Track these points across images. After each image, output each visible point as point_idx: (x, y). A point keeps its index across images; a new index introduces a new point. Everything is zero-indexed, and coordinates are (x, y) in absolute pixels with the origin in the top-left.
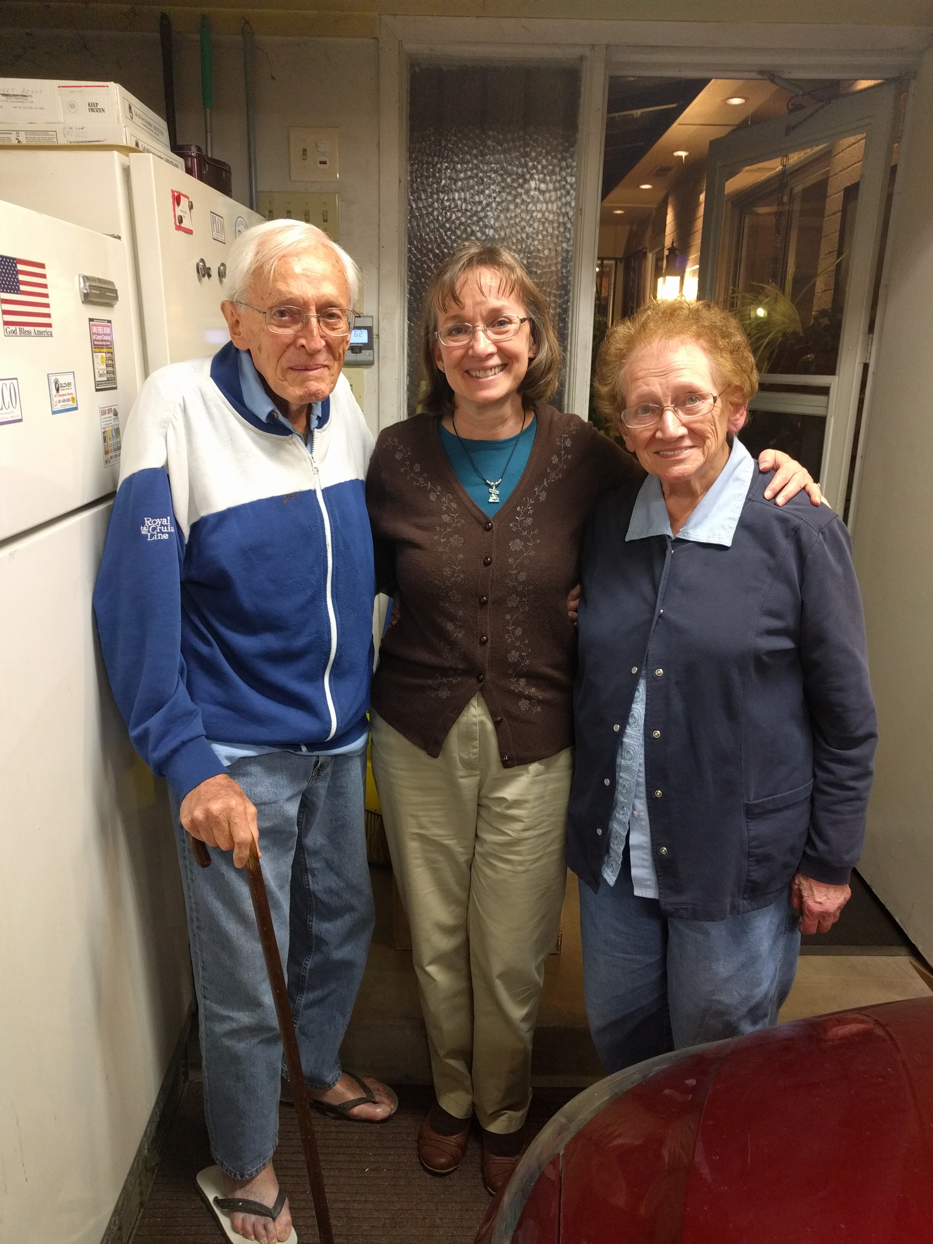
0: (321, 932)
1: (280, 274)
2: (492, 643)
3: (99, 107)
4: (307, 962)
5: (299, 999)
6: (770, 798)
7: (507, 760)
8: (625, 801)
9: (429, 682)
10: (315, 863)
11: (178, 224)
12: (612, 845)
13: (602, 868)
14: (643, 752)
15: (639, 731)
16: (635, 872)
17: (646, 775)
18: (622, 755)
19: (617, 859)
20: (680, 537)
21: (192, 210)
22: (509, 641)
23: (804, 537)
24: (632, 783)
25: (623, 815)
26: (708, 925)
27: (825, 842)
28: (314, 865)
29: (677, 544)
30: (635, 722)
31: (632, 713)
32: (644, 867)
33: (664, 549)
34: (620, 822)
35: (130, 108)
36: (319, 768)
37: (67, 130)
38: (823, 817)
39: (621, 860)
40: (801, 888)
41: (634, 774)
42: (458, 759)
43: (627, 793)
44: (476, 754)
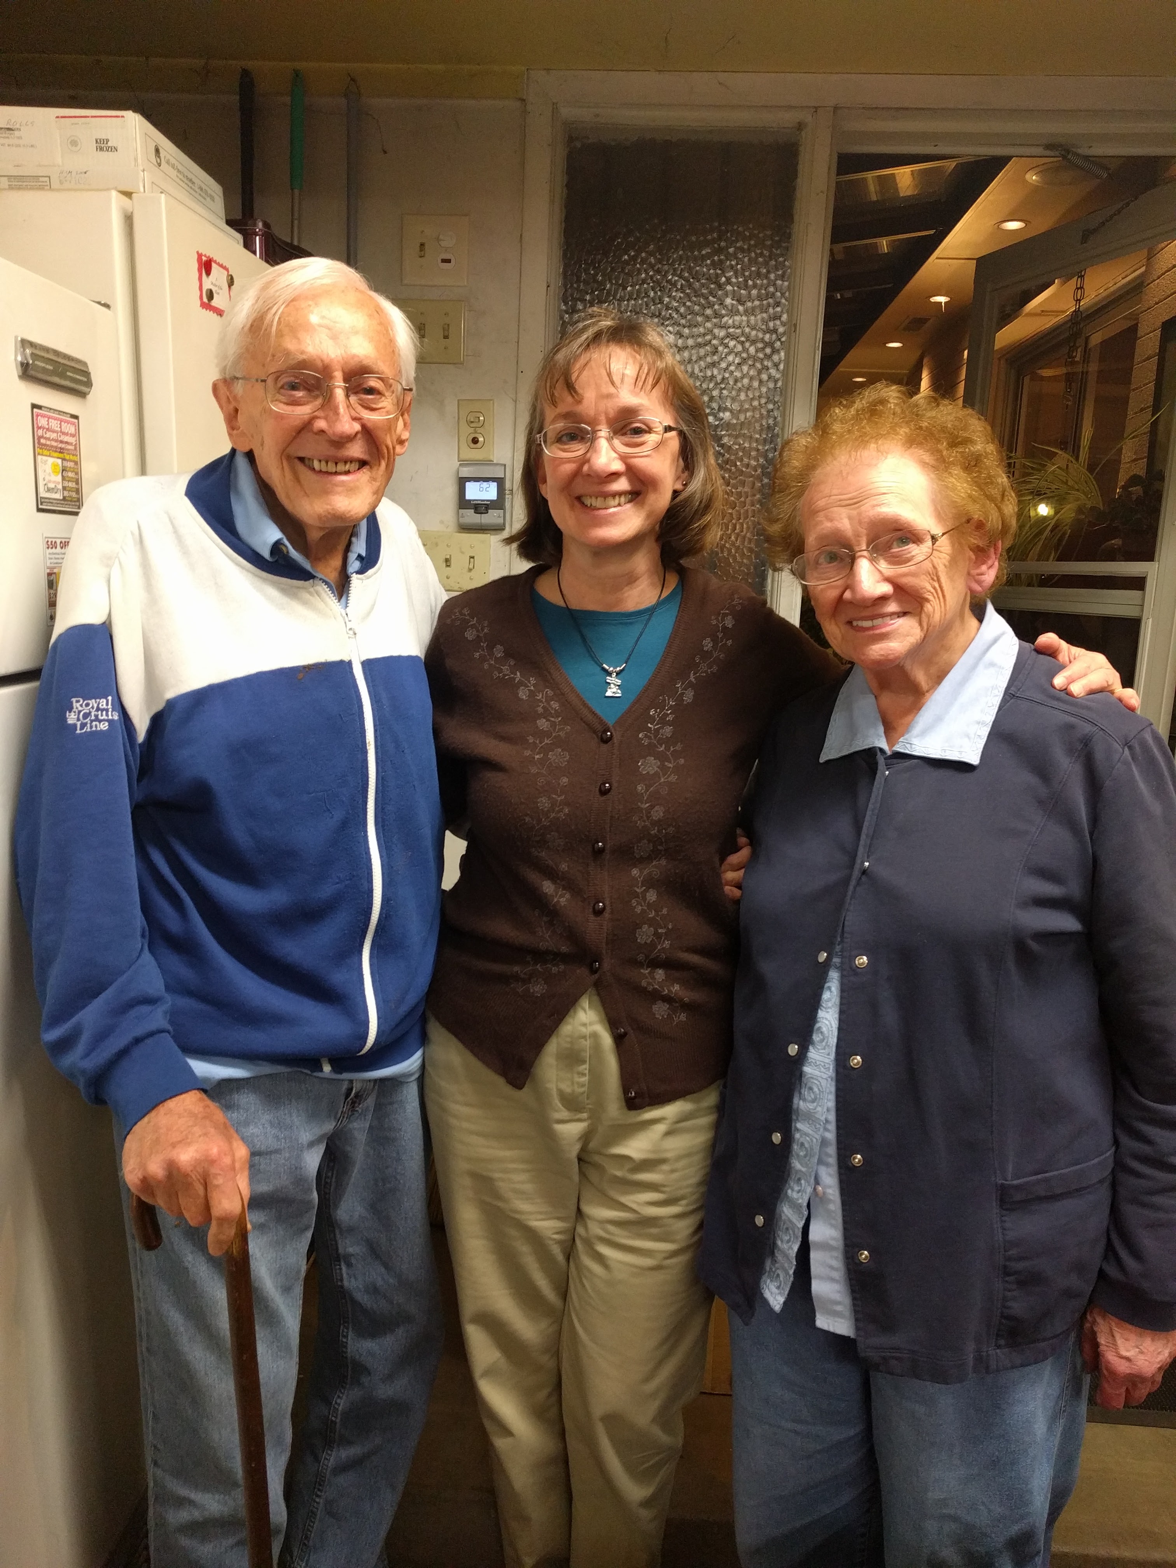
0: (361, 1355)
1: (288, 325)
2: (612, 913)
3: (110, 144)
4: (338, 1401)
5: (325, 1459)
6: (1039, 1176)
7: (635, 1097)
8: (804, 1169)
9: (516, 969)
10: (352, 1247)
11: (205, 300)
12: (779, 1243)
13: (762, 1280)
14: (833, 1089)
15: (828, 1055)
16: (818, 1287)
17: (838, 1128)
18: (800, 1093)
19: (786, 1265)
20: (898, 750)
21: (233, 287)
22: (638, 910)
23: (1099, 755)
24: (815, 1140)
25: (799, 1192)
26: (932, 1388)
27: (1137, 1255)
28: (351, 1250)
29: (895, 761)
30: (822, 1041)
31: (817, 1025)
32: (832, 1280)
33: (873, 770)
34: (795, 1206)
35: (157, 151)
36: (354, 1099)
37: (65, 175)
38: (1132, 1213)
39: (794, 1267)
40: (1095, 1329)
41: (818, 1126)
42: (554, 1092)
43: (805, 1156)
44: (583, 1086)
